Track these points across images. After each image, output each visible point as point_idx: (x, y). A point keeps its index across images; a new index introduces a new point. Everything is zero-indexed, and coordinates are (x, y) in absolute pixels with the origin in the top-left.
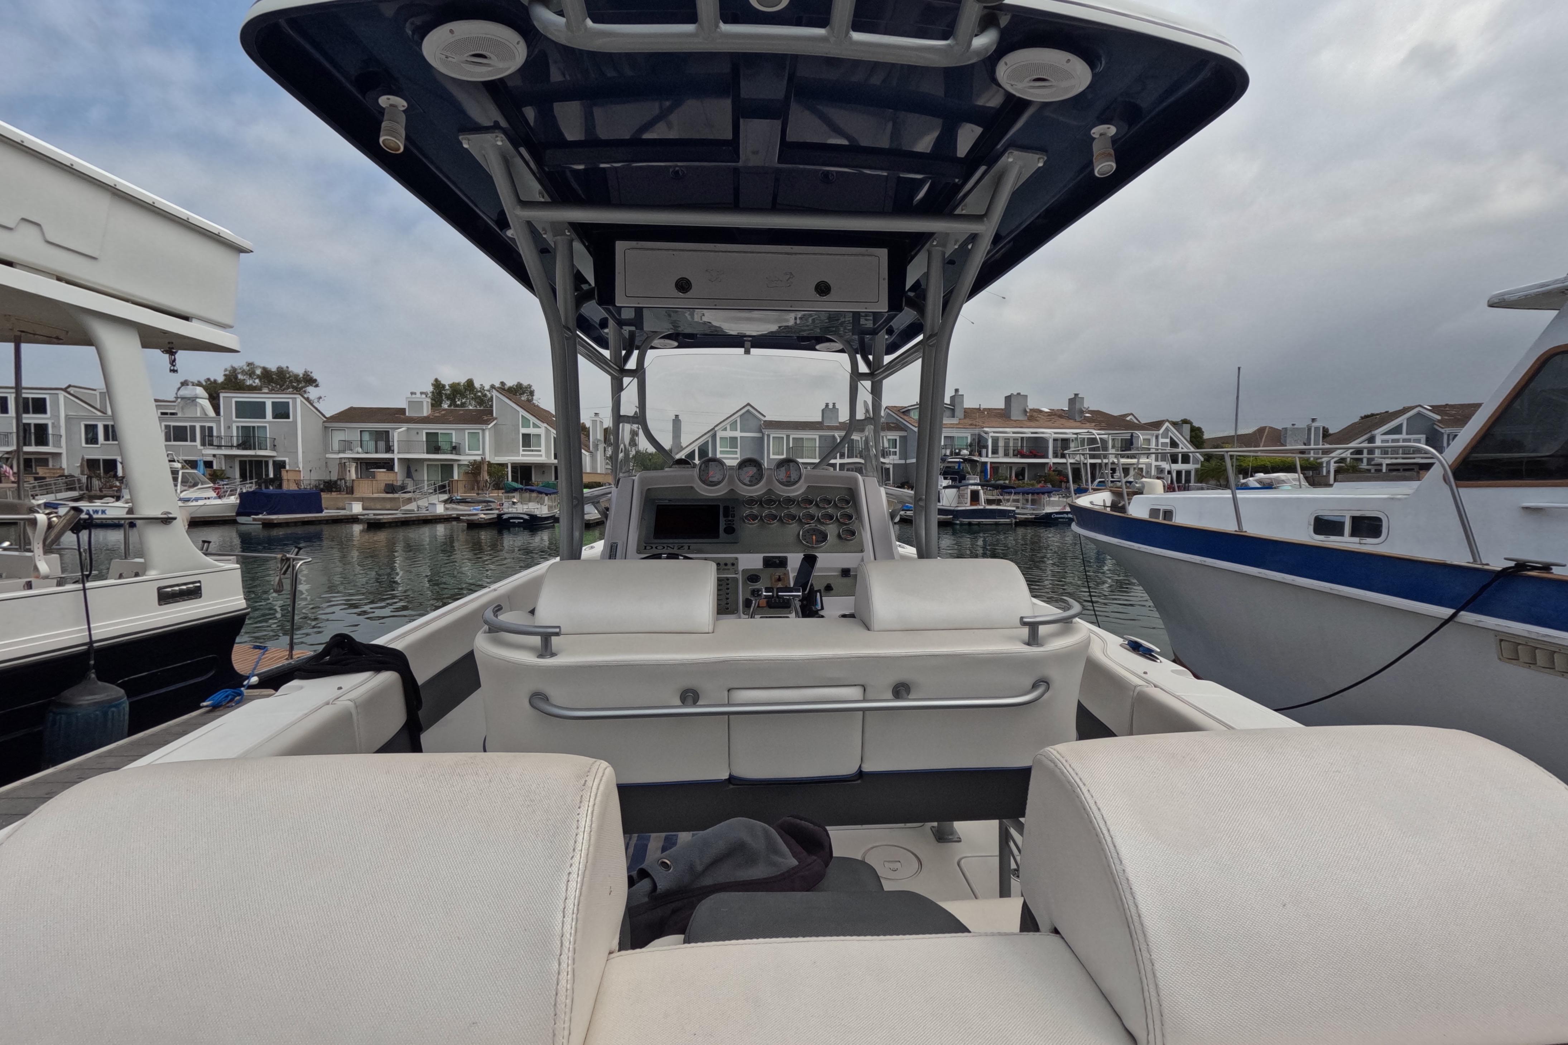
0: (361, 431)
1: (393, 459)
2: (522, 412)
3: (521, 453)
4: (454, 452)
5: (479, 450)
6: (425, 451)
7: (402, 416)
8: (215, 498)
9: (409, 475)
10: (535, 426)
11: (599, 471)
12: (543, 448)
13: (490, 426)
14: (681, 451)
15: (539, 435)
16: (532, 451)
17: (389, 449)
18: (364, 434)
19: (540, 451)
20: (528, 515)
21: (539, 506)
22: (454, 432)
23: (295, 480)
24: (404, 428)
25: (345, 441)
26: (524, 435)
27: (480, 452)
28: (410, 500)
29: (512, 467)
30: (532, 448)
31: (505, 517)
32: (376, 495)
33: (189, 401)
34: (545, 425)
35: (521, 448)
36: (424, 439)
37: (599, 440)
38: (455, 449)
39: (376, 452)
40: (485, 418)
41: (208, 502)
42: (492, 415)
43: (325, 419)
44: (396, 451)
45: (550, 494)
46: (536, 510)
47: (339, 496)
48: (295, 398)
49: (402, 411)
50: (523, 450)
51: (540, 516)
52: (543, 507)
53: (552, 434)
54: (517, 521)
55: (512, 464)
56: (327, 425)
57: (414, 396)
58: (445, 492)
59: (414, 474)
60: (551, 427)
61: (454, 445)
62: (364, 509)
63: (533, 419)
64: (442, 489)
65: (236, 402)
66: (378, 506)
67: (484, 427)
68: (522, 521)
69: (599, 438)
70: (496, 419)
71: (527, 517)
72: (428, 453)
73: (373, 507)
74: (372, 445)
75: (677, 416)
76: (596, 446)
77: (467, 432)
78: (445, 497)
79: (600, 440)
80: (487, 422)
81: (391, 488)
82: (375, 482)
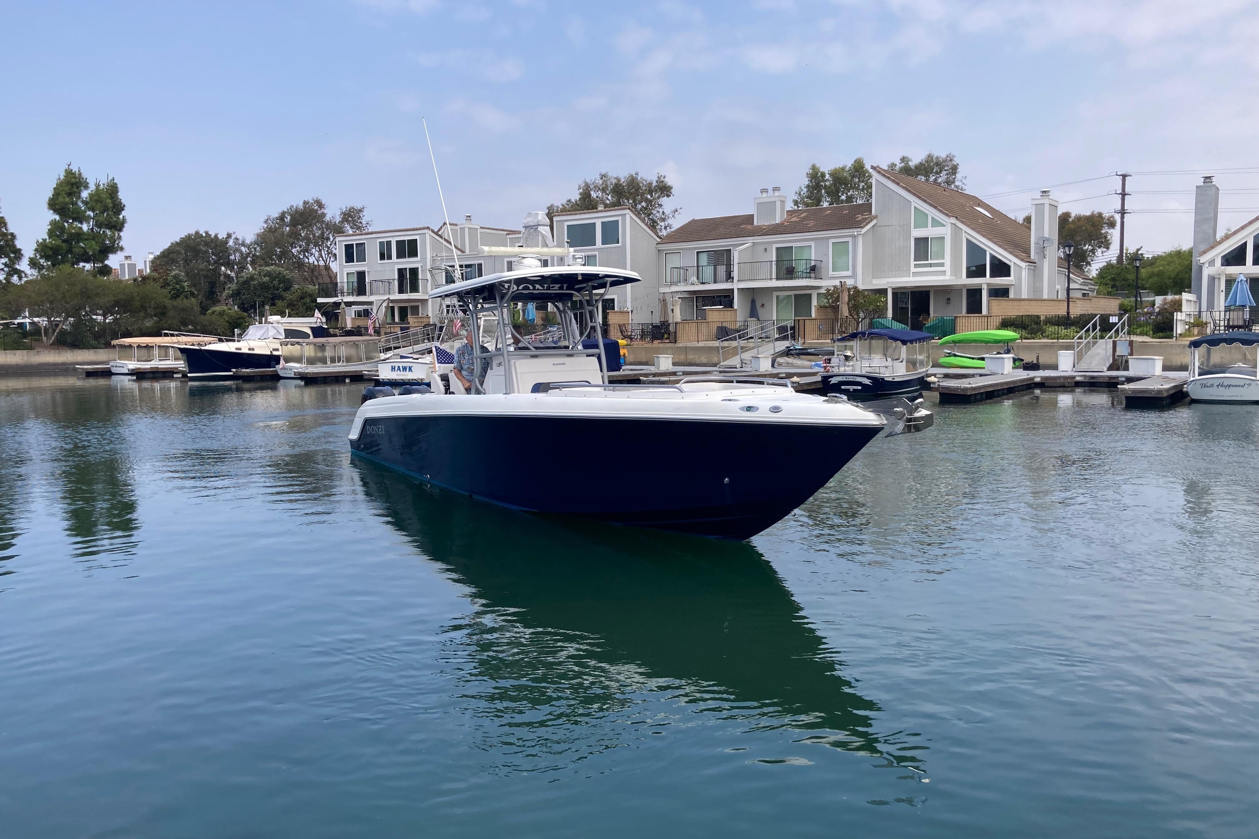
0: (698, 252)
1: (732, 290)
2: (915, 202)
3: (913, 270)
4: (813, 275)
5: (848, 270)
6: (774, 276)
7: (749, 227)
9: (753, 313)
10: (936, 223)
11: (1045, 297)
12: (947, 260)
13: (864, 231)
14: (1212, 248)
15: (942, 239)
16: (931, 265)
17: (729, 277)
18: (701, 255)
19: (942, 265)
20: (868, 378)
21: (889, 362)
22: (813, 244)
23: (620, 326)
24: (749, 241)
25: (680, 268)
26: (916, 239)
27: (849, 273)
28: (735, 352)
29: (895, 295)
30: (930, 262)
31: (834, 381)
32: (701, 344)
33: (532, 230)
34: (953, 220)
35: (913, 263)
36: (774, 259)
37: (1045, 240)
38: (813, 270)
39: (715, 282)
40: (860, 217)
42: (870, 211)
43: (659, 240)
44: (736, 279)
45: (911, 342)
46: (883, 370)
47: (661, 345)
48: (625, 214)
49: (749, 219)
50: (916, 266)
51: (890, 379)
52: (895, 364)
53: (964, 234)
54: (851, 388)
55: (893, 289)
56: (661, 247)
57: (765, 195)
58: (785, 338)
59: (760, 311)
60: (963, 222)
61: (813, 263)
62: (674, 364)
63: (932, 212)
64: (784, 333)
65: (568, 226)
66: (704, 360)
67: (855, 232)
68: (860, 388)
69: (1046, 235)
70: (876, 217)
71: (867, 382)
72: (778, 279)
73: (698, 361)
74: (708, 272)
75: (1208, 179)
76: (1042, 251)
77: (831, 241)
78: (782, 345)
79: (1048, 239)
80: (858, 225)
81: (723, 333)
82: (704, 325)
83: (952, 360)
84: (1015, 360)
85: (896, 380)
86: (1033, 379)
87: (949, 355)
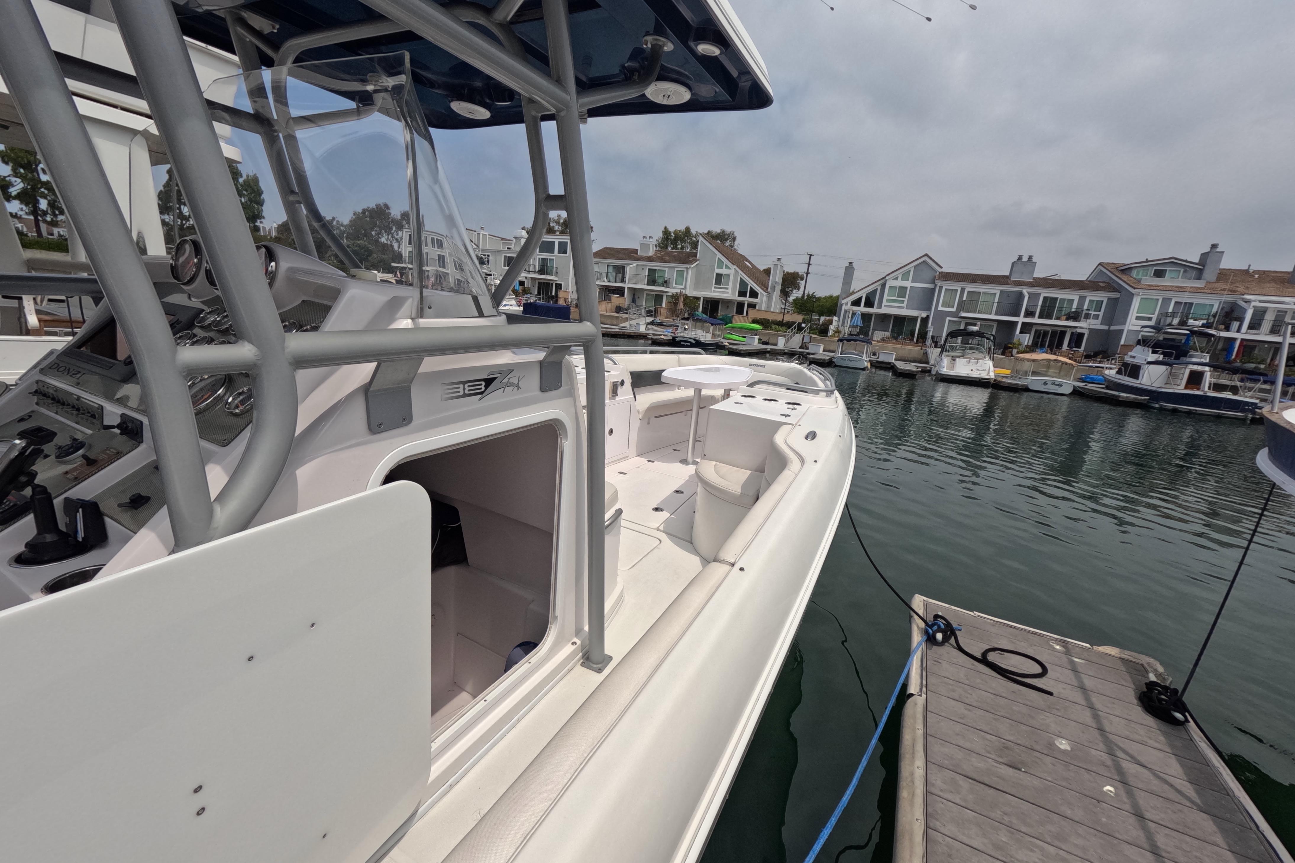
0: (608, 265)
1: (624, 288)
2: (719, 255)
3: (713, 289)
4: (665, 285)
5: (682, 285)
6: (646, 283)
7: (635, 255)
8: (515, 306)
9: (634, 301)
10: (727, 267)
11: (772, 310)
12: (730, 287)
13: (693, 266)
14: (848, 297)
15: (729, 276)
16: (722, 288)
17: (623, 281)
18: (609, 267)
19: (727, 289)
21: (704, 333)
22: (667, 269)
23: (565, 298)
24: (634, 264)
25: (598, 272)
26: (717, 274)
27: (683, 287)
28: (626, 320)
29: (704, 301)
30: (722, 286)
31: (678, 339)
32: (608, 314)
33: (518, 240)
34: (735, 267)
35: (714, 286)
36: (647, 274)
37: (777, 283)
38: (666, 283)
39: (616, 282)
40: (691, 259)
41: (511, 308)
42: (696, 256)
44: (627, 281)
45: (716, 325)
46: (702, 337)
49: (636, 251)
50: (715, 288)
51: (704, 342)
52: (708, 335)
53: (739, 275)
54: (685, 344)
55: (704, 298)
57: (645, 239)
58: (651, 316)
59: (637, 301)
60: (739, 269)
61: (666, 279)
63: (725, 262)
64: (649, 313)
66: (609, 322)
67: (688, 266)
68: (689, 344)
69: (777, 280)
70: (699, 260)
71: (693, 342)
72: (648, 285)
73: (606, 323)
74: (613, 276)
75: (851, 263)
76: (774, 288)
77: (676, 269)
78: (650, 319)
80: (691, 263)
81: (619, 309)
82: (610, 304)
83: (730, 336)
84: (760, 339)
85: (707, 342)
86: (766, 349)
87: (729, 333)
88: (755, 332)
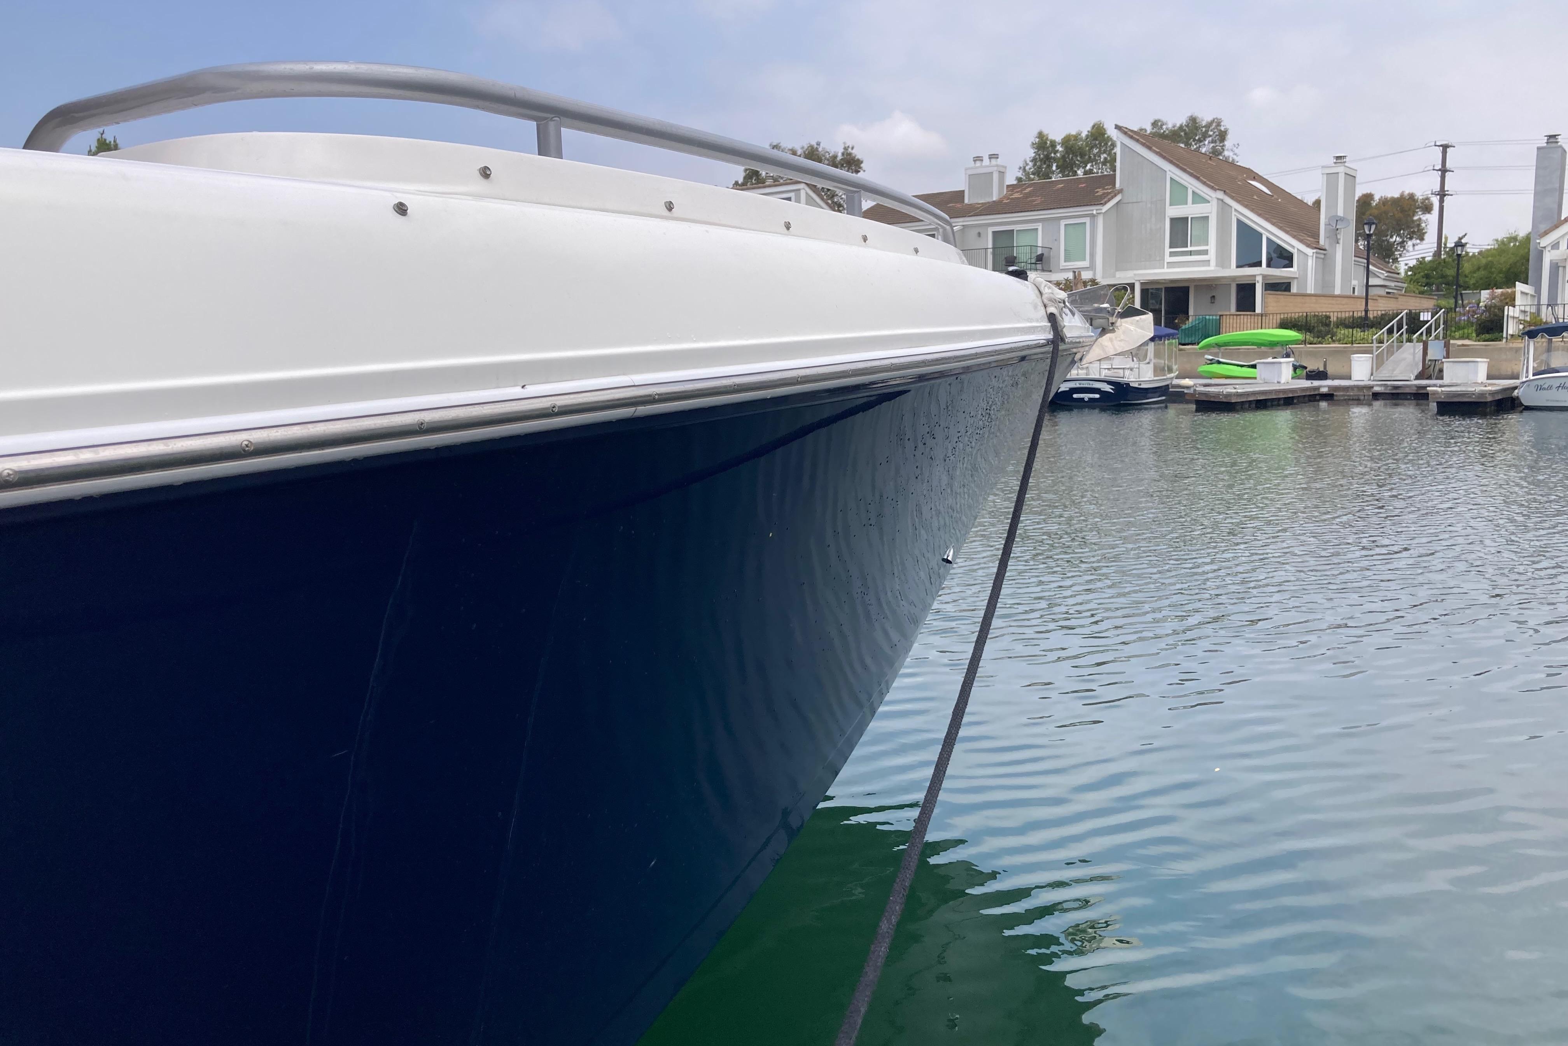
2: (1172, 171)
3: (1168, 259)
4: (1039, 266)
5: (1084, 259)
7: (959, 205)
10: (1198, 199)
11: (1337, 292)
12: (1212, 247)
13: (1105, 208)
14: (1555, 227)
15: (1205, 219)
16: (1190, 253)
19: (1205, 252)
20: (1109, 383)
21: (1135, 365)
22: (1039, 226)
24: (958, 224)
26: (1173, 220)
27: (1085, 263)
29: (1144, 292)
30: (1189, 249)
31: (1064, 387)
34: (1220, 195)
35: (1168, 250)
36: (990, 245)
37: (1338, 220)
38: (1040, 260)
40: (1100, 192)
42: (1114, 183)
48: (799, 190)
49: (959, 196)
50: (1172, 254)
51: (1136, 385)
52: (1143, 366)
53: (1234, 213)
54: (1086, 396)
55: (1142, 283)
57: (978, 164)
60: (1232, 198)
61: (1039, 252)
63: (1192, 184)
67: (1094, 210)
68: (1097, 396)
69: (1340, 213)
70: (1120, 191)
71: (1108, 388)
75: (1552, 138)
76: (1334, 234)
77: (1063, 223)
79: (1342, 219)
80: (1099, 201)
83: (1215, 368)
84: (1295, 368)
85: (1144, 386)
86: (1318, 388)
87: (1211, 362)
88: (1282, 349)
